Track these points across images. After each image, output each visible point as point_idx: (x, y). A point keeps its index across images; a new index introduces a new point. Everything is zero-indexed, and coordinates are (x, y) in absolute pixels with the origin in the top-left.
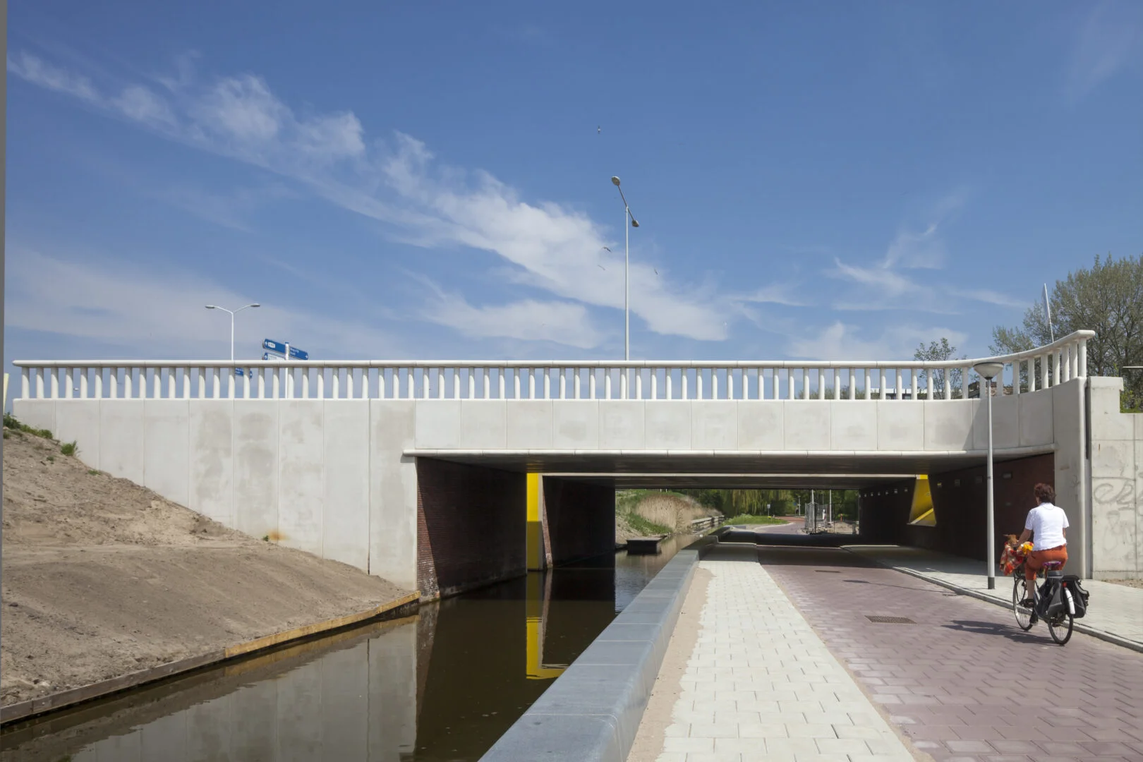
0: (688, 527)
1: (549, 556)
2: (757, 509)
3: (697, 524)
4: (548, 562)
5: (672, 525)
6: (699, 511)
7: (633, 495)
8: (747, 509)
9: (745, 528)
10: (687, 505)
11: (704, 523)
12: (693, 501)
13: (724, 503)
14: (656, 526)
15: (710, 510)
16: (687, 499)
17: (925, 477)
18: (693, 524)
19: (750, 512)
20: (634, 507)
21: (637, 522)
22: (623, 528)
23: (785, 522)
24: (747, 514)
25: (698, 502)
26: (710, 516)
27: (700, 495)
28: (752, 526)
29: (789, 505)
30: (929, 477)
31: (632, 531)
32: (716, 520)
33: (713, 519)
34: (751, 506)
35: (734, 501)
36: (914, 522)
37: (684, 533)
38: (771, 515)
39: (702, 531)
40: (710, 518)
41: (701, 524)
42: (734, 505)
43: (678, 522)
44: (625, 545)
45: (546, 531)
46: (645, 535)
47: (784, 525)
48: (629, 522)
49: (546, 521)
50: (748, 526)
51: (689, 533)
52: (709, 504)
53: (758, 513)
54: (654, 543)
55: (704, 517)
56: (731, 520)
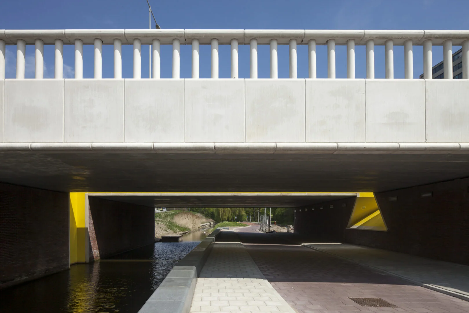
0: (198, 228)
1: (96, 252)
2: (231, 218)
3: (203, 226)
4: (94, 256)
5: (190, 226)
6: (204, 220)
7: (173, 213)
8: (226, 219)
9: (228, 229)
10: (198, 217)
11: (207, 225)
12: (201, 216)
13: (215, 216)
14: (182, 228)
15: (209, 220)
16: (199, 215)
17: (371, 195)
18: (201, 226)
19: (228, 220)
20: (173, 218)
21: (171, 226)
22: (163, 229)
23: (247, 225)
24: (227, 221)
25: (204, 216)
26: (209, 222)
27: (205, 213)
28: (232, 227)
29: (244, 217)
30: (375, 194)
31: (168, 230)
32: (212, 224)
33: (210, 223)
34: (228, 218)
35: (220, 215)
36: (355, 227)
37: (196, 231)
38: (238, 221)
39: (205, 229)
40: (209, 223)
41: (205, 226)
42: (221, 217)
43: (194, 225)
44: (161, 239)
45: (93, 235)
46: (175, 232)
47: (247, 227)
48: (167, 226)
49: (93, 228)
50: (229, 227)
51: (199, 230)
52: (209, 217)
53: (231, 221)
54: (178, 238)
55: (206, 223)
56: (219, 224)
